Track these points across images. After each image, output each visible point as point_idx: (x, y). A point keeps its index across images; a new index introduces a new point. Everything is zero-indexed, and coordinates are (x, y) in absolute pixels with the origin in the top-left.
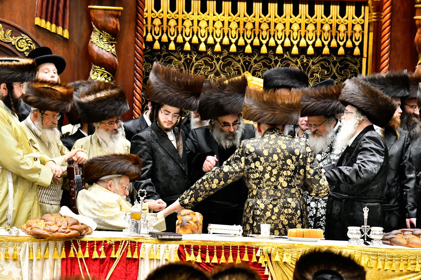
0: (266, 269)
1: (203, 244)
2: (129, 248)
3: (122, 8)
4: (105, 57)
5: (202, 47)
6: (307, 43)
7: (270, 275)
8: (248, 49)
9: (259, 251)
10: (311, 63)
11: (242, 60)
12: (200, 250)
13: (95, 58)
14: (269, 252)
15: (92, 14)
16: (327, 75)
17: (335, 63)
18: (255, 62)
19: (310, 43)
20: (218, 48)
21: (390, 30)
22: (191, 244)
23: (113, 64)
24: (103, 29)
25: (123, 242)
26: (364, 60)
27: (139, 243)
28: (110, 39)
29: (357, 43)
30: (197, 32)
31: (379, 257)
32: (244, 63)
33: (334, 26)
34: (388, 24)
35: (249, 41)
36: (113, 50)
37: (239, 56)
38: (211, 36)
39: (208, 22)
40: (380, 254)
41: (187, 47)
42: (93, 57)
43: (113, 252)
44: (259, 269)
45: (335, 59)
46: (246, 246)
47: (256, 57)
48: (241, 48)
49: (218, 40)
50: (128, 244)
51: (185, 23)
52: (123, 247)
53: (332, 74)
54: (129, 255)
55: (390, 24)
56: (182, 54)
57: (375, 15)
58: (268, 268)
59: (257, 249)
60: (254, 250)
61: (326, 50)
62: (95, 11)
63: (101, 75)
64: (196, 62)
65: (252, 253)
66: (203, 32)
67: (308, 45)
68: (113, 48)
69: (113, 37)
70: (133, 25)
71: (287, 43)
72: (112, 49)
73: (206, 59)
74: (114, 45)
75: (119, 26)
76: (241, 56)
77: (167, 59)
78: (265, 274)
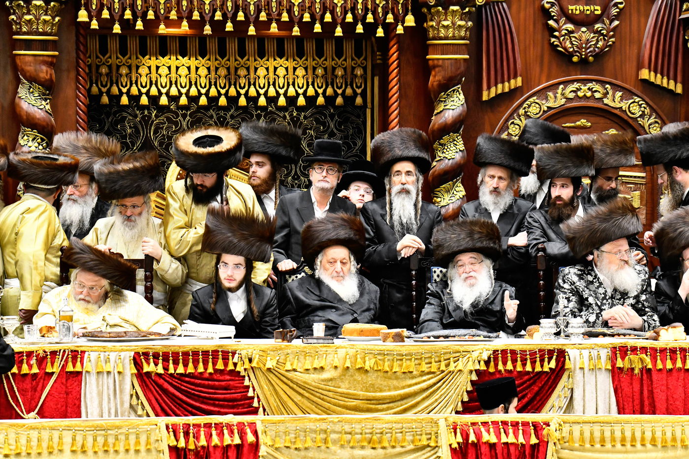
0: (247, 378)
1: (165, 350)
2: (70, 359)
3: (57, 53)
4: (38, 116)
5: (164, 101)
6: (296, 91)
7: (251, 386)
8: (223, 101)
9: (236, 356)
10: (302, 117)
11: (215, 116)
12: (161, 358)
13: (25, 117)
14: (250, 357)
15: (18, 61)
16: (323, 132)
17: (332, 116)
18: (232, 117)
19: (301, 91)
20: (183, 101)
21: (399, 73)
22: (150, 350)
23: (48, 124)
24: (33, 80)
25: (62, 351)
26: (368, 112)
27: (81, 352)
28: (43, 93)
29: (359, 91)
30: (156, 82)
31: (386, 356)
32: (218, 119)
33: (329, 70)
34: (396, 66)
35: (223, 91)
36: (48, 107)
37: (211, 111)
38: (174, 86)
39: (169, 68)
40: (388, 352)
41: (144, 100)
42: (21, 116)
43: (49, 364)
44: (237, 378)
45: (332, 111)
46: (220, 350)
47: (232, 111)
48: (213, 100)
49: (184, 91)
50: (68, 355)
51: (140, 71)
52: (62, 358)
53: (330, 130)
54: (70, 368)
55: (399, 65)
56: (137, 110)
57: (379, 55)
58: (249, 376)
59: (234, 353)
60: (230, 354)
61: (321, 100)
62: (22, 57)
63: (33, 140)
64: (156, 120)
65: (228, 359)
66: (164, 80)
67: (298, 95)
68: (47, 104)
69: (46, 90)
70: (73, 74)
71: (272, 92)
72: (46, 106)
73: (169, 115)
74: (48, 101)
75: (54, 76)
76: (213, 111)
77: (118, 117)
78: (245, 384)
